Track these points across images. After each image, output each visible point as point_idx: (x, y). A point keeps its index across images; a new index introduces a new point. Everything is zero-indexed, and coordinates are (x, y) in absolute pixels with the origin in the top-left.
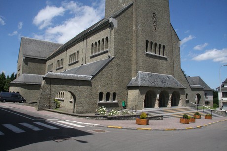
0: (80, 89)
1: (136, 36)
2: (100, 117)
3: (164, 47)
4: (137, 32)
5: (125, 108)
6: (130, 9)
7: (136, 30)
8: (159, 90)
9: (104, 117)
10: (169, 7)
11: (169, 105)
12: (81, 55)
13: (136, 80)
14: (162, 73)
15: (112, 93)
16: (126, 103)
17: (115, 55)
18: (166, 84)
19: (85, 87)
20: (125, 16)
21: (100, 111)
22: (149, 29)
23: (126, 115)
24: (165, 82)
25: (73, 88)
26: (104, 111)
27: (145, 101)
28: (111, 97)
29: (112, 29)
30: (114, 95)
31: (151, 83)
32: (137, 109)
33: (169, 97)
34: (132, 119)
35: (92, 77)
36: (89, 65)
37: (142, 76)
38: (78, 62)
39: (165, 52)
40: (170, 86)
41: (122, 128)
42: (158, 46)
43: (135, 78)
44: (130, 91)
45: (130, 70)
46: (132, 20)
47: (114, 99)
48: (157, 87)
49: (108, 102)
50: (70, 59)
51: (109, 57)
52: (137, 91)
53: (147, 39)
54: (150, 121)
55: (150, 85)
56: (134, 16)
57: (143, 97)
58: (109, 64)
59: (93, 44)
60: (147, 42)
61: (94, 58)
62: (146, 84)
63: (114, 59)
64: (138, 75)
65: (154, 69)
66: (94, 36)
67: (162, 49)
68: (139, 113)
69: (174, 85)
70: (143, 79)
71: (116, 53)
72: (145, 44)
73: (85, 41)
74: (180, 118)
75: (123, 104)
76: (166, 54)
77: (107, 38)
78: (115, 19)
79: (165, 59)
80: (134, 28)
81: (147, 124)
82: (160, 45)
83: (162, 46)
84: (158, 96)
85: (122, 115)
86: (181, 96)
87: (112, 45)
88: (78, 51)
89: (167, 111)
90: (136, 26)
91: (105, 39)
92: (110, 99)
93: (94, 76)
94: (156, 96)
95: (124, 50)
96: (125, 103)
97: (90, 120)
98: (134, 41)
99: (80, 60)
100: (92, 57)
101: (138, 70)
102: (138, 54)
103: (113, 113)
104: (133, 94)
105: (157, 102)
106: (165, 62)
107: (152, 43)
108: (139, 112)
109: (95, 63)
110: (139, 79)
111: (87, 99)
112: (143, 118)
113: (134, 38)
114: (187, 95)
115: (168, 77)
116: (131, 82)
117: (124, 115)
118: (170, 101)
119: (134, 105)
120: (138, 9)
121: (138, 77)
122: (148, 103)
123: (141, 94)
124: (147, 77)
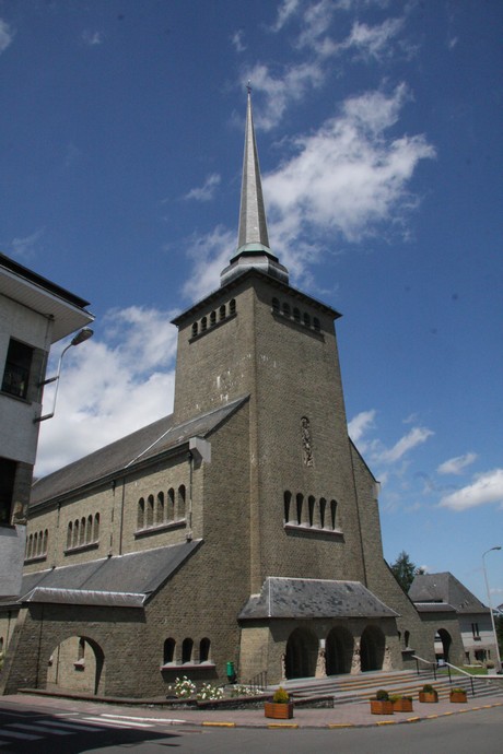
0: (115, 631)
1: (260, 483)
2: (182, 703)
3: (334, 504)
4: (260, 473)
5: (233, 679)
6: (241, 412)
7: (259, 467)
8: (324, 628)
9: (189, 703)
10: (342, 396)
11: (356, 668)
12: (107, 528)
13: (262, 601)
14: (332, 578)
15: (197, 640)
16: (236, 666)
17: (205, 536)
18: (343, 607)
19: (129, 624)
20: (229, 431)
21: (179, 690)
22: (291, 460)
23: (241, 697)
24: (340, 603)
25: (97, 629)
26: (188, 688)
27: (287, 660)
28: (195, 650)
29: (197, 467)
30: (205, 645)
31: (301, 607)
32: (268, 682)
33: (352, 644)
34: (256, 708)
35: (145, 596)
36: (133, 557)
37: (277, 590)
38: (95, 547)
39: (337, 518)
40: (354, 613)
41: (236, 726)
42: (317, 504)
43: (259, 595)
44: (245, 631)
45: (244, 573)
46: (248, 440)
47: (204, 657)
48: (318, 618)
49: (187, 664)
50: (69, 536)
51: (189, 540)
52: (265, 632)
53: (287, 487)
54: (296, 712)
55: (299, 615)
56: (252, 428)
57: (282, 647)
58: (191, 562)
59: (142, 501)
60: (287, 495)
61: (145, 540)
62: (288, 611)
63: (203, 547)
64: (266, 586)
65: (309, 567)
66: (147, 479)
67: (327, 512)
68: (271, 693)
69: (367, 611)
70: (278, 599)
71: (207, 529)
72: (283, 502)
73: (119, 489)
74: (371, 699)
75: (229, 668)
76: (340, 525)
77: (182, 489)
78: (204, 441)
79: (340, 538)
80: (253, 460)
81: (290, 717)
82: (323, 501)
83: (328, 505)
84: (323, 642)
85: (230, 698)
86: (388, 639)
87: (196, 507)
88: (98, 515)
89: (347, 686)
90: (259, 455)
91: (176, 491)
92: (192, 657)
93: (152, 596)
94: (318, 644)
95: (229, 521)
96: (232, 666)
97: (158, 712)
98: (253, 496)
99: (103, 540)
100: (139, 536)
101: (266, 574)
102: (265, 531)
103: (209, 694)
104: (254, 640)
105: (321, 661)
106: (338, 545)
107: (300, 497)
108: (272, 689)
109: (148, 554)
110: (269, 599)
111: (134, 660)
112: (279, 702)
113: (253, 487)
114: (407, 634)
115: (349, 588)
116: (247, 607)
117: (235, 697)
118: (357, 657)
119: (258, 672)
120: (263, 411)
121: (265, 592)
122: (298, 665)
123: (276, 638)
124: (291, 591)
